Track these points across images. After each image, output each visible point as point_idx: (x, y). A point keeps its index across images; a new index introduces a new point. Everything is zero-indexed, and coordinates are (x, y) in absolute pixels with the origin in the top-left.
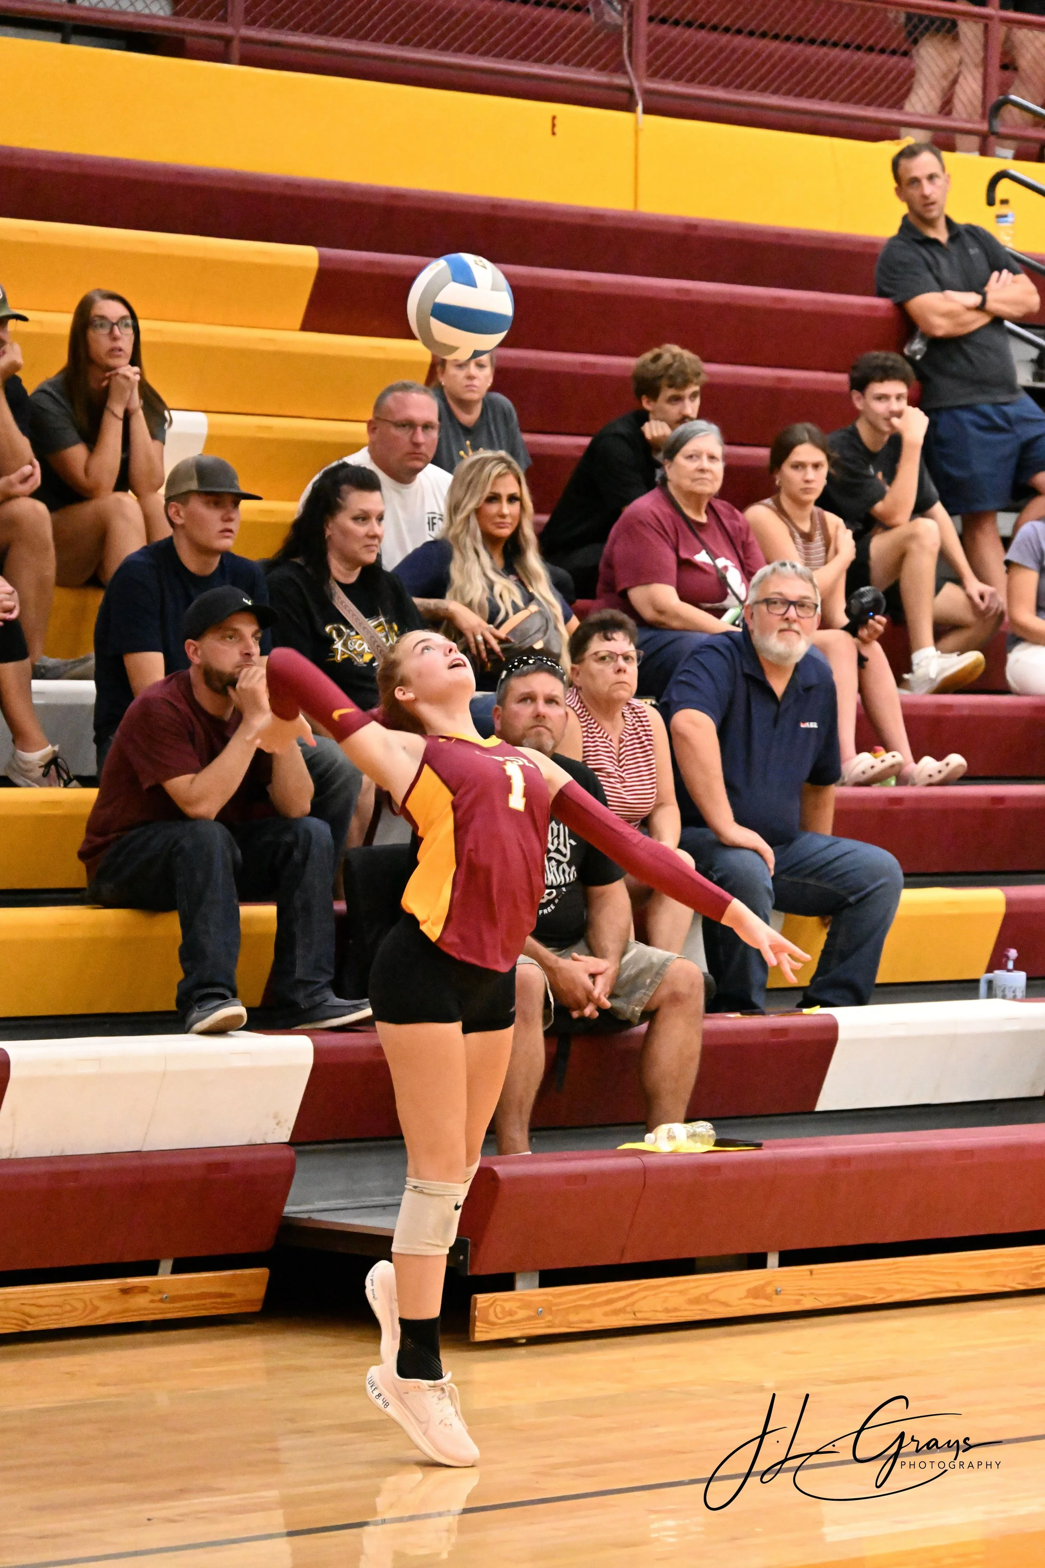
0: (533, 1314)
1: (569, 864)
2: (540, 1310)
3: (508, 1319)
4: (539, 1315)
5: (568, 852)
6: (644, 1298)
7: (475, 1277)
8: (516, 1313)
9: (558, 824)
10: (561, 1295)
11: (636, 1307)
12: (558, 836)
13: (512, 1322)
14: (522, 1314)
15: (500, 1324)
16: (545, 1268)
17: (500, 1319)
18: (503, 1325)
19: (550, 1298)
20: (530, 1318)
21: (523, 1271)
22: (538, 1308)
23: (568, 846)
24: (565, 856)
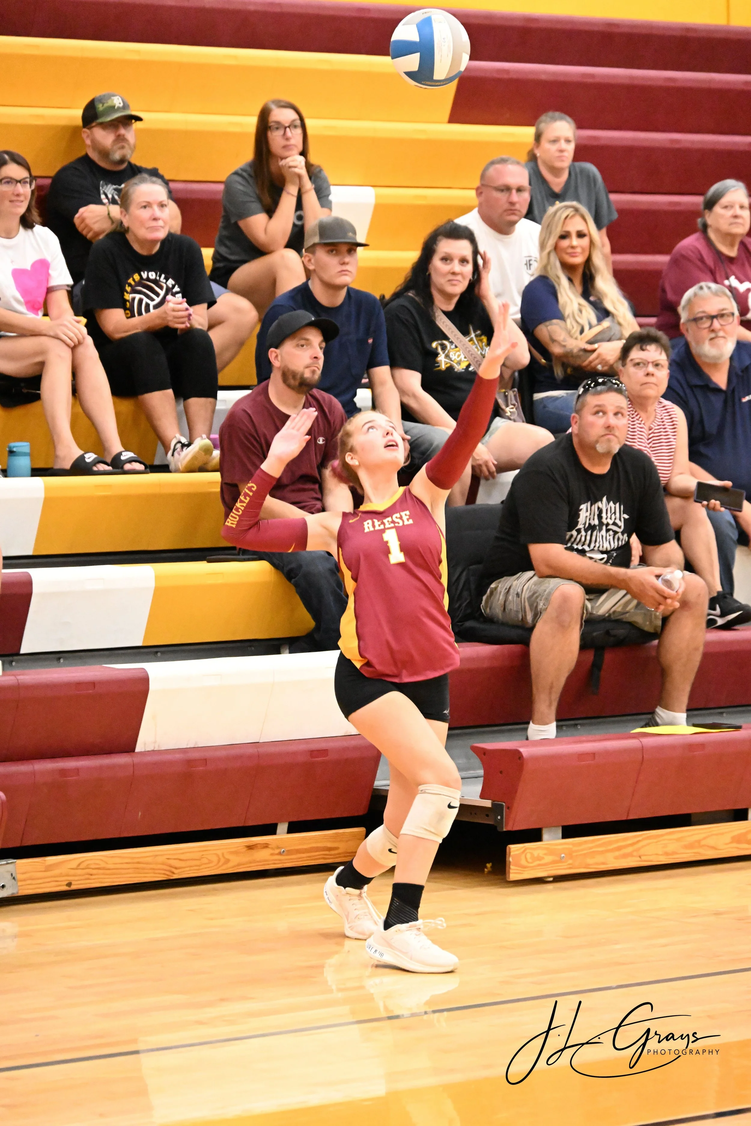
0: (557, 858)
1: (623, 533)
2: (563, 855)
3: (538, 862)
4: (561, 860)
5: (621, 524)
6: (645, 846)
7: (509, 833)
8: (543, 858)
9: (615, 503)
10: (580, 844)
11: (642, 852)
12: (615, 513)
13: (539, 865)
14: (548, 859)
15: (531, 867)
16: (565, 824)
17: (531, 863)
18: (533, 868)
19: (571, 846)
20: (554, 862)
21: (550, 826)
22: (561, 855)
23: (622, 519)
24: (620, 527)
